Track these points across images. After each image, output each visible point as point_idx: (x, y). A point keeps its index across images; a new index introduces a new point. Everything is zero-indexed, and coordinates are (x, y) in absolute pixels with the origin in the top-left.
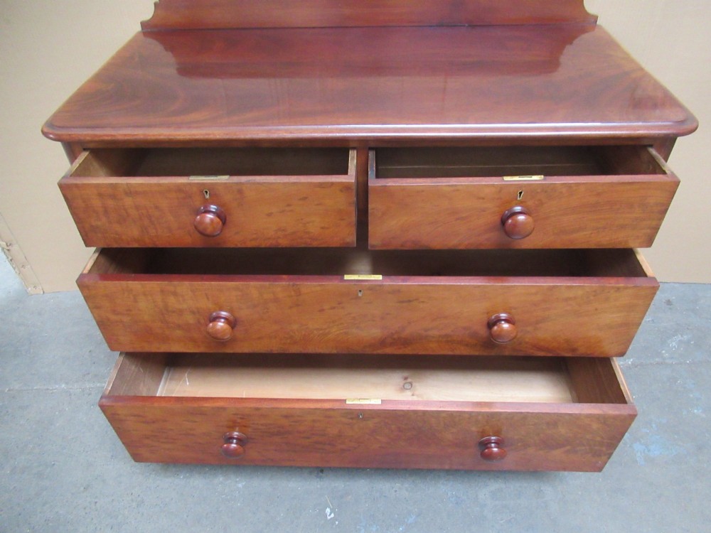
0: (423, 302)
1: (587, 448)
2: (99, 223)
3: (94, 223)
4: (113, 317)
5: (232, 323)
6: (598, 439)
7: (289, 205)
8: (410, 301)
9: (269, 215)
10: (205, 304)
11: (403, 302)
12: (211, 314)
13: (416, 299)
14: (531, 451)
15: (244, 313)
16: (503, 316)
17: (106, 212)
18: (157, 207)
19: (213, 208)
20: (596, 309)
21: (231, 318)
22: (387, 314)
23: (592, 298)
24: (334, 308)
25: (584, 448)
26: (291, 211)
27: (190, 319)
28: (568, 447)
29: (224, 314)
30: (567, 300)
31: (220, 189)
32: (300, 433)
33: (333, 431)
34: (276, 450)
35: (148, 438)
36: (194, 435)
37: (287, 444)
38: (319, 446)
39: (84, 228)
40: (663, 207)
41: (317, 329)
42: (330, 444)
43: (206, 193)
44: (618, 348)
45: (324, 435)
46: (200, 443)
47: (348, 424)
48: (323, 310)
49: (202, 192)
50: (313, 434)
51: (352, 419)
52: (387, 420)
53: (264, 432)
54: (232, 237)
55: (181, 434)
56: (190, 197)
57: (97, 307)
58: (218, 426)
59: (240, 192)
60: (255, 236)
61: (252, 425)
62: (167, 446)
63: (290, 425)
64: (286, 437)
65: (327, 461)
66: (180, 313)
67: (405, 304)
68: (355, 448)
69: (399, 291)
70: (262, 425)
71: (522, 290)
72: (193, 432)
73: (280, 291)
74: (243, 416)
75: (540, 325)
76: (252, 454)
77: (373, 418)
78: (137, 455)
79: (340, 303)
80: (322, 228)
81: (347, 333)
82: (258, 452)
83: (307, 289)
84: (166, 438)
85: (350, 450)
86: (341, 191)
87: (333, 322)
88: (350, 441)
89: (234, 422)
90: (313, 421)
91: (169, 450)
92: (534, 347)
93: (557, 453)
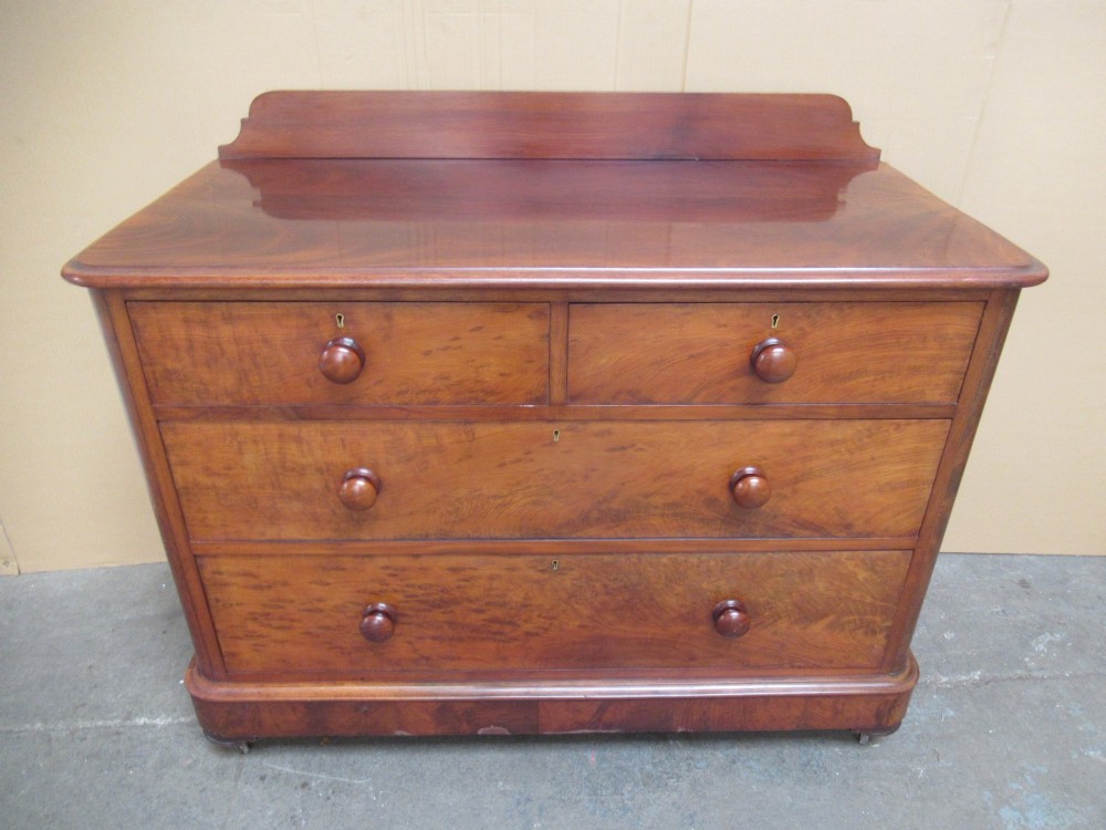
0: (642, 449)
1: (857, 617)
2: (177, 366)
3: (170, 365)
4: (203, 480)
5: (377, 484)
6: (869, 599)
7: (456, 339)
8: (623, 448)
9: (427, 353)
10: (339, 456)
11: (613, 450)
12: (346, 473)
13: (633, 445)
14: (783, 625)
15: (393, 471)
16: (749, 470)
17: (191, 348)
18: (265, 341)
19: (348, 341)
20: (873, 459)
21: (374, 478)
22: (593, 470)
23: (866, 440)
24: (519, 461)
25: (852, 618)
26: (460, 347)
27: (315, 482)
28: (831, 618)
29: (364, 471)
30: (832, 443)
31: (360, 311)
32: (470, 601)
33: (516, 597)
34: (434, 638)
35: (256, 619)
36: (321, 610)
37: (451, 624)
38: (495, 627)
39: (154, 372)
40: (967, 341)
41: (495, 497)
42: (510, 623)
43: (340, 317)
44: (908, 522)
45: (503, 605)
46: (328, 628)
47: (537, 582)
48: (504, 464)
49: (333, 317)
50: (488, 604)
51: (543, 571)
52: (589, 573)
53: (422, 602)
54: (371, 388)
55: (304, 610)
56: (317, 325)
57: (183, 464)
58: (358, 592)
59: (388, 317)
60: (403, 388)
61: (406, 589)
62: (280, 635)
63: (459, 587)
64: (452, 612)
65: (505, 659)
66: (301, 471)
67: (617, 453)
68: (546, 630)
69: (609, 432)
70: (420, 587)
71: (773, 428)
72: (321, 605)
73: (446, 433)
74: (396, 570)
75: (800, 485)
76: (400, 647)
77: (571, 569)
78: (233, 655)
79: (528, 453)
80: (502, 375)
81: (534, 503)
82: (410, 643)
83: (483, 430)
84: (281, 619)
85: (537, 634)
86: (530, 317)
87: (518, 484)
88: (540, 616)
89: (383, 582)
90: (491, 578)
91: (282, 642)
92: (795, 521)
93: (818, 628)
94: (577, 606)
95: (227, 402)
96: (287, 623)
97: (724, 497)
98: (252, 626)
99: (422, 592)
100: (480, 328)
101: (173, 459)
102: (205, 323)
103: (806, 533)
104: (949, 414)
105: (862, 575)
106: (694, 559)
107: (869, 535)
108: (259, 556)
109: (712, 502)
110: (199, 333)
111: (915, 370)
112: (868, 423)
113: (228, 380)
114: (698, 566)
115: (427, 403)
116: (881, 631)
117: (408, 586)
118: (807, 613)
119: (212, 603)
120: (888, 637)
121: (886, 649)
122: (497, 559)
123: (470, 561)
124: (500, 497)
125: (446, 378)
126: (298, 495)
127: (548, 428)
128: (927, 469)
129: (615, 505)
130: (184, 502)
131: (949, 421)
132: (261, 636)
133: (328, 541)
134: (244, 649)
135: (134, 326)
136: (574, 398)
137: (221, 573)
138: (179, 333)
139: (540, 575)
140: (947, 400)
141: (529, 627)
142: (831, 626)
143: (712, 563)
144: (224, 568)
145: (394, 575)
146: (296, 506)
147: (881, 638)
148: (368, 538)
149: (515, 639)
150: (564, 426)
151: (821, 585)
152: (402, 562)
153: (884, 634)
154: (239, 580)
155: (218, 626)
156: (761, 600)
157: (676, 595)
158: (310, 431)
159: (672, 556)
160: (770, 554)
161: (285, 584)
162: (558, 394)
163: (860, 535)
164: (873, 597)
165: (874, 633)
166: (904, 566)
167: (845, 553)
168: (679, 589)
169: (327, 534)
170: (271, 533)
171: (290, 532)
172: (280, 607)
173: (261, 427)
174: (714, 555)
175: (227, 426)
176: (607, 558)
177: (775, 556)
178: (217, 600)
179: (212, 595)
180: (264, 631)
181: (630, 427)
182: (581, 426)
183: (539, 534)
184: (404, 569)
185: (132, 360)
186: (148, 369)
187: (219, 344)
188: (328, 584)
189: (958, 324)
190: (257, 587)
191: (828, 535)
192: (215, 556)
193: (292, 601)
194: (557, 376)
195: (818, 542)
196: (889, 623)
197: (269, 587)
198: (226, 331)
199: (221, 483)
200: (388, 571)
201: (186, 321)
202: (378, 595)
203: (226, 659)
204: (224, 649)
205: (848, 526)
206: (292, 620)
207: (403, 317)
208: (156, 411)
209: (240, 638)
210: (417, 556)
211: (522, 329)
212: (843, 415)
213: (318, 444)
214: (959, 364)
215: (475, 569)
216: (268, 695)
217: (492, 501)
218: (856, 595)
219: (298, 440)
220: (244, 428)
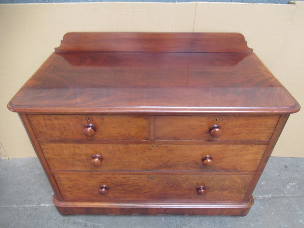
0: (177, 151)
1: (237, 190)
2: (43, 130)
3: (41, 130)
4: (53, 157)
5: (101, 159)
6: (241, 186)
7: (122, 124)
8: (171, 151)
9: (114, 128)
10: (90, 152)
11: (168, 151)
12: (93, 156)
13: (174, 150)
14: (216, 192)
15: (106, 155)
16: (208, 156)
17: (46, 126)
18: (68, 124)
19: (91, 125)
20: (244, 154)
21: (101, 157)
22: (163, 156)
23: (242, 149)
24: (142, 153)
25: (235, 190)
26: (124, 126)
27: (84, 157)
28: (230, 190)
29: (98, 155)
30: (232, 150)
31: (94, 118)
32: (129, 185)
33: (141, 184)
34: (119, 193)
35: (70, 188)
36: (88, 186)
37: (124, 190)
38: (136, 191)
39: (36, 132)
40: (274, 126)
41: (135, 162)
42: (140, 190)
43: (88, 119)
44: (253, 169)
45: (138, 186)
46: (90, 190)
47: (148, 181)
48: (137, 154)
49: (87, 118)
50: (134, 185)
51: (149, 178)
52: (162, 179)
53: (115, 185)
54: (98, 136)
55: (83, 186)
56: (82, 120)
57: (47, 153)
58: (98, 182)
59: (103, 119)
60: (108, 136)
61: (111, 182)
62: (77, 191)
63: (126, 182)
64: (124, 187)
65: (139, 198)
66: (80, 155)
67: (170, 152)
68: (150, 191)
69: (167, 147)
70: (115, 181)
71: (215, 146)
72: (88, 185)
73: (121, 147)
74: (108, 177)
75: (222, 160)
76: (110, 195)
77: (157, 178)
78: (65, 195)
79: (144, 151)
80: (136, 133)
81: (146, 163)
82: (112, 194)
83: (131, 146)
84: (77, 188)
85: (147, 192)
86: (144, 119)
87: (141, 159)
88: (148, 188)
89: (104, 180)
90: (134, 180)
91: (78, 193)
92: (221, 168)
93: (226, 192)
94: (158, 186)
95: (58, 139)
96: (79, 189)
97: (200, 162)
98: (69, 189)
99: (116, 182)
100: (129, 122)
101: (44, 152)
102: (50, 120)
103: (224, 171)
104: (268, 143)
105: (239, 181)
106: (191, 176)
107: (242, 171)
108: (70, 174)
109: (197, 163)
110: (48, 122)
111: (258, 133)
112: (243, 145)
113: (58, 134)
114: (193, 178)
115: (114, 139)
116: (244, 193)
117: (111, 181)
118: (223, 189)
119: (58, 184)
120: (245, 195)
121: (245, 197)
122: (136, 175)
123: (129, 176)
124: (137, 162)
125: (120, 134)
126: (80, 160)
127: (150, 146)
128: (260, 156)
129: (169, 164)
130: (48, 162)
131: (267, 145)
132: (72, 192)
133: (89, 171)
134: (68, 194)
135: (29, 120)
136: (157, 139)
137: (60, 178)
138: (42, 122)
139: (148, 179)
140: (266, 140)
141: (145, 191)
142: (230, 192)
143: (197, 177)
144: (61, 177)
145: (108, 179)
146: (79, 163)
147: (244, 195)
148: (100, 170)
149: (142, 193)
150: (154, 145)
151: (227, 183)
152: (110, 176)
153: (244, 194)
154: (65, 179)
155: (60, 189)
156: (210, 186)
157: (186, 184)
158: (82, 146)
159: (185, 175)
160: (213, 176)
161: (78, 180)
162: (152, 137)
163: (239, 171)
164: (242, 186)
165: (242, 194)
166: (251, 179)
167: (234, 176)
168: (187, 183)
169: (88, 169)
170: (73, 169)
171: (78, 169)
172: (76, 185)
173: (68, 145)
174: (197, 175)
175: (59, 144)
176: (167, 176)
177: (215, 176)
178: (59, 184)
179: (58, 182)
180: (73, 191)
181: (173, 145)
182: (159, 145)
183: (148, 170)
184: (110, 177)
185: (30, 129)
186: (35, 131)
187: (54, 125)
188: (90, 180)
189: (272, 122)
190: (70, 181)
191: (230, 171)
192: (58, 174)
193: (80, 184)
194: (152, 134)
195: (227, 173)
196: (246, 191)
197: (73, 181)
198: (56, 122)
199: (58, 157)
200: (106, 178)
201: (44, 119)
202: (103, 183)
203: (63, 196)
204: (62, 194)
205: (236, 170)
206: (80, 188)
207: (107, 119)
208: (38, 141)
209: (67, 192)
210: (114, 175)
211: (142, 122)
212: (236, 143)
213: (85, 149)
214: (271, 131)
215: (130, 178)
216: (75, 205)
217: (134, 162)
218: (237, 185)
219: (79, 148)
220: (64, 145)
